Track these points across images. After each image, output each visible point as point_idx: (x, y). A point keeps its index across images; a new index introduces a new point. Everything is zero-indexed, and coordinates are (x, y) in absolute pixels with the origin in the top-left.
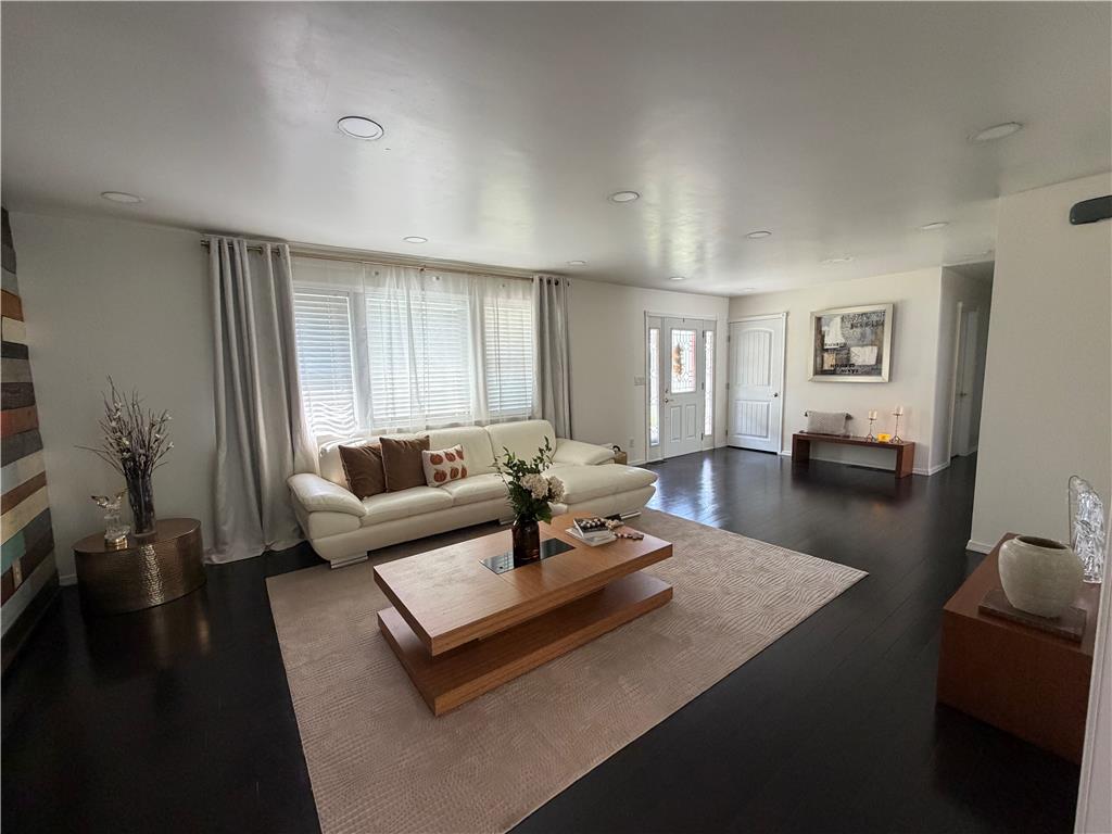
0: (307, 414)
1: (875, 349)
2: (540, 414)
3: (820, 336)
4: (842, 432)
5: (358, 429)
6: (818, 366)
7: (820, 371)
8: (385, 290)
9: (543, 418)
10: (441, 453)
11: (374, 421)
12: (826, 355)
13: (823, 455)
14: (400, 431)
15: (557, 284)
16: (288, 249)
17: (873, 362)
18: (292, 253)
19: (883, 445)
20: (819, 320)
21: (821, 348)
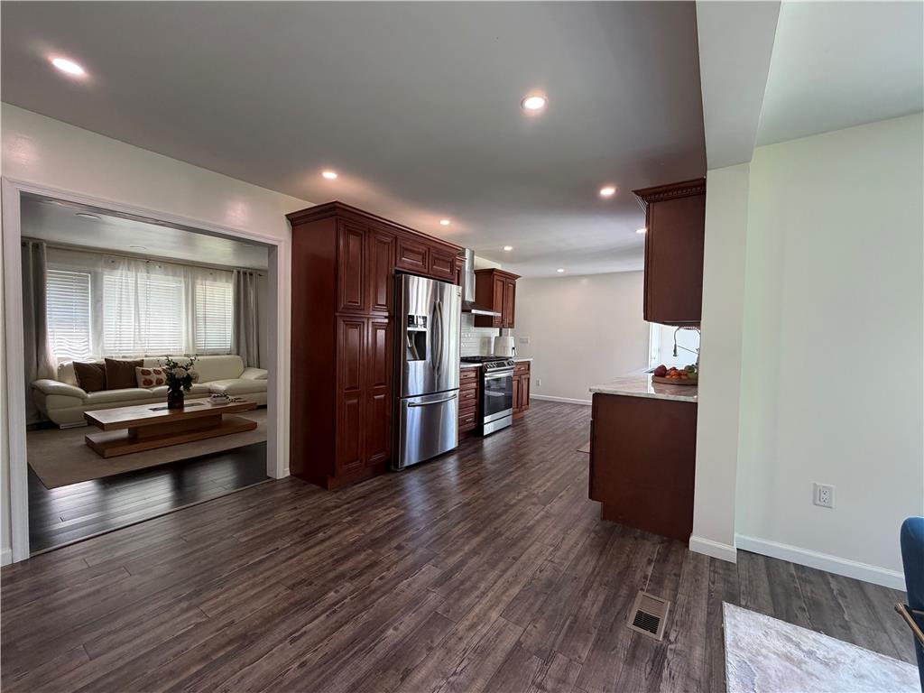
0: (50, 344)
2: (235, 352)
5: (91, 354)
8: (118, 272)
9: (238, 354)
10: (151, 369)
11: (104, 350)
14: (124, 357)
15: (251, 274)
16: (45, 245)
18: (47, 247)
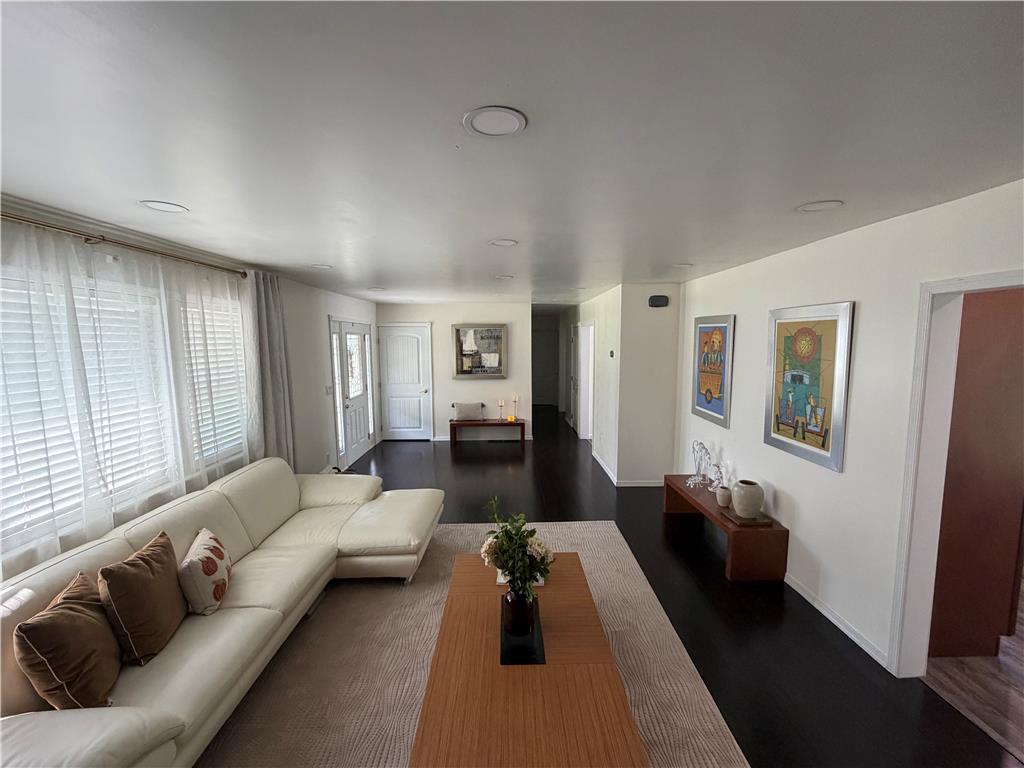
1: (497, 355)
3: (460, 344)
4: (480, 417)
6: (459, 368)
7: (461, 371)
12: (464, 359)
13: (467, 436)
17: (496, 364)
19: (510, 424)
20: (458, 331)
21: (460, 353)
